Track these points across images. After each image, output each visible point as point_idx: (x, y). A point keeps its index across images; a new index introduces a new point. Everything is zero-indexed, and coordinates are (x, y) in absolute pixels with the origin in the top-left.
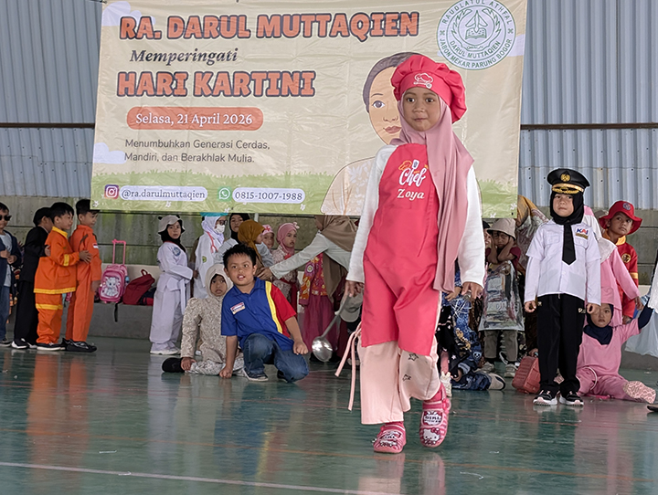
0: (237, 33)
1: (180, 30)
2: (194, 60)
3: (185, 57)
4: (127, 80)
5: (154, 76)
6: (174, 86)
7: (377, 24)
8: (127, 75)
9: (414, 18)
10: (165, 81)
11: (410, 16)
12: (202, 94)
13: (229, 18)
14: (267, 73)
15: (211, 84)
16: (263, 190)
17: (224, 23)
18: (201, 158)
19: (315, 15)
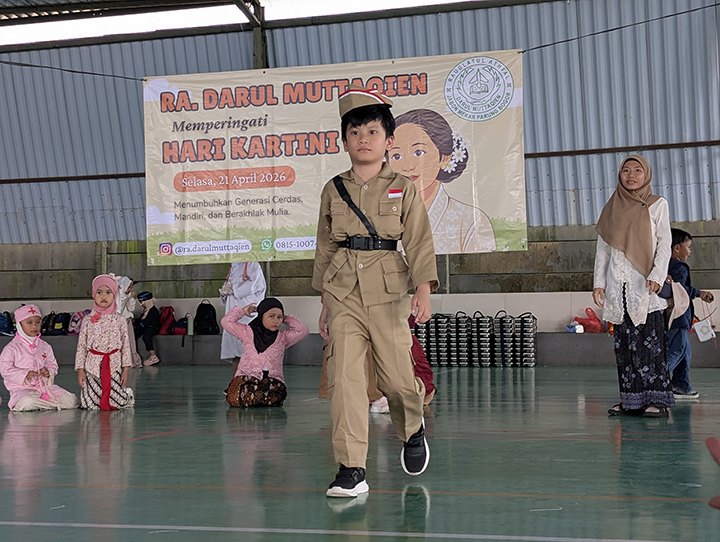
0: (266, 101)
1: (215, 101)
2: (229, 127)
3: (220, 125)
4: (171, 148)
5: (195, 144)
6: (213, 152)
7: (391, 86)
8: (170, 144)
9: (423, 79)
10: (204, 147)
11: (419, 78)
12: (239, 156)
13: (257, 88)
14: (296, 135)
15: (246, 147)
16: (300, 239)
17: (254, 92)
18: (243, 214)
19: (335, 81)
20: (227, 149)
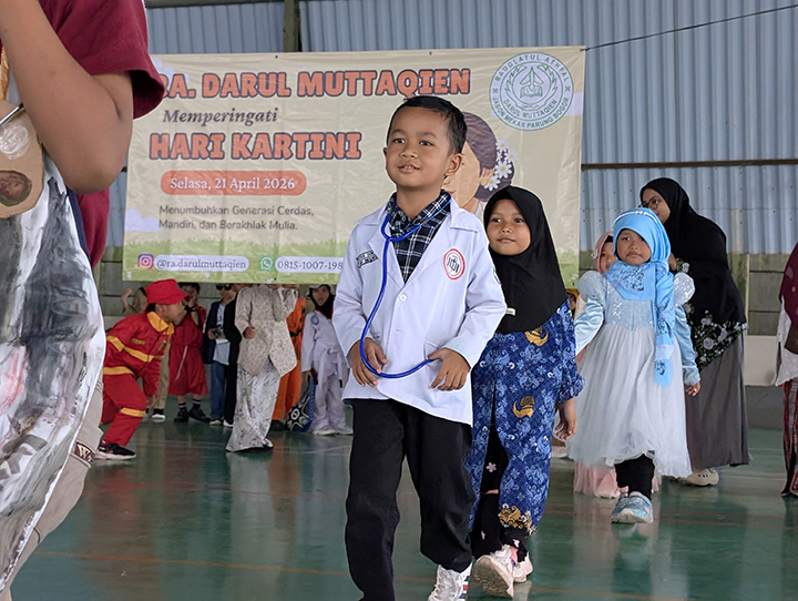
0: (277, 91)
1: (216, 89)
2: (231, 120)
3: (221, 117)
4: (160, 141)
5: (189, 138)
6: (210, 148)
7: (426, 83)
8: (160, 137)
9: (465, 77)
10: (200, 143)
11: (461, 75)
12: (241, 156)
13: (268, 75)
14: (310, 134)
15: (250, 146)
16: (307, 259)
17: (263, 81)
18: (240, 226)
19: (360, 72)
20: (227, 146)
